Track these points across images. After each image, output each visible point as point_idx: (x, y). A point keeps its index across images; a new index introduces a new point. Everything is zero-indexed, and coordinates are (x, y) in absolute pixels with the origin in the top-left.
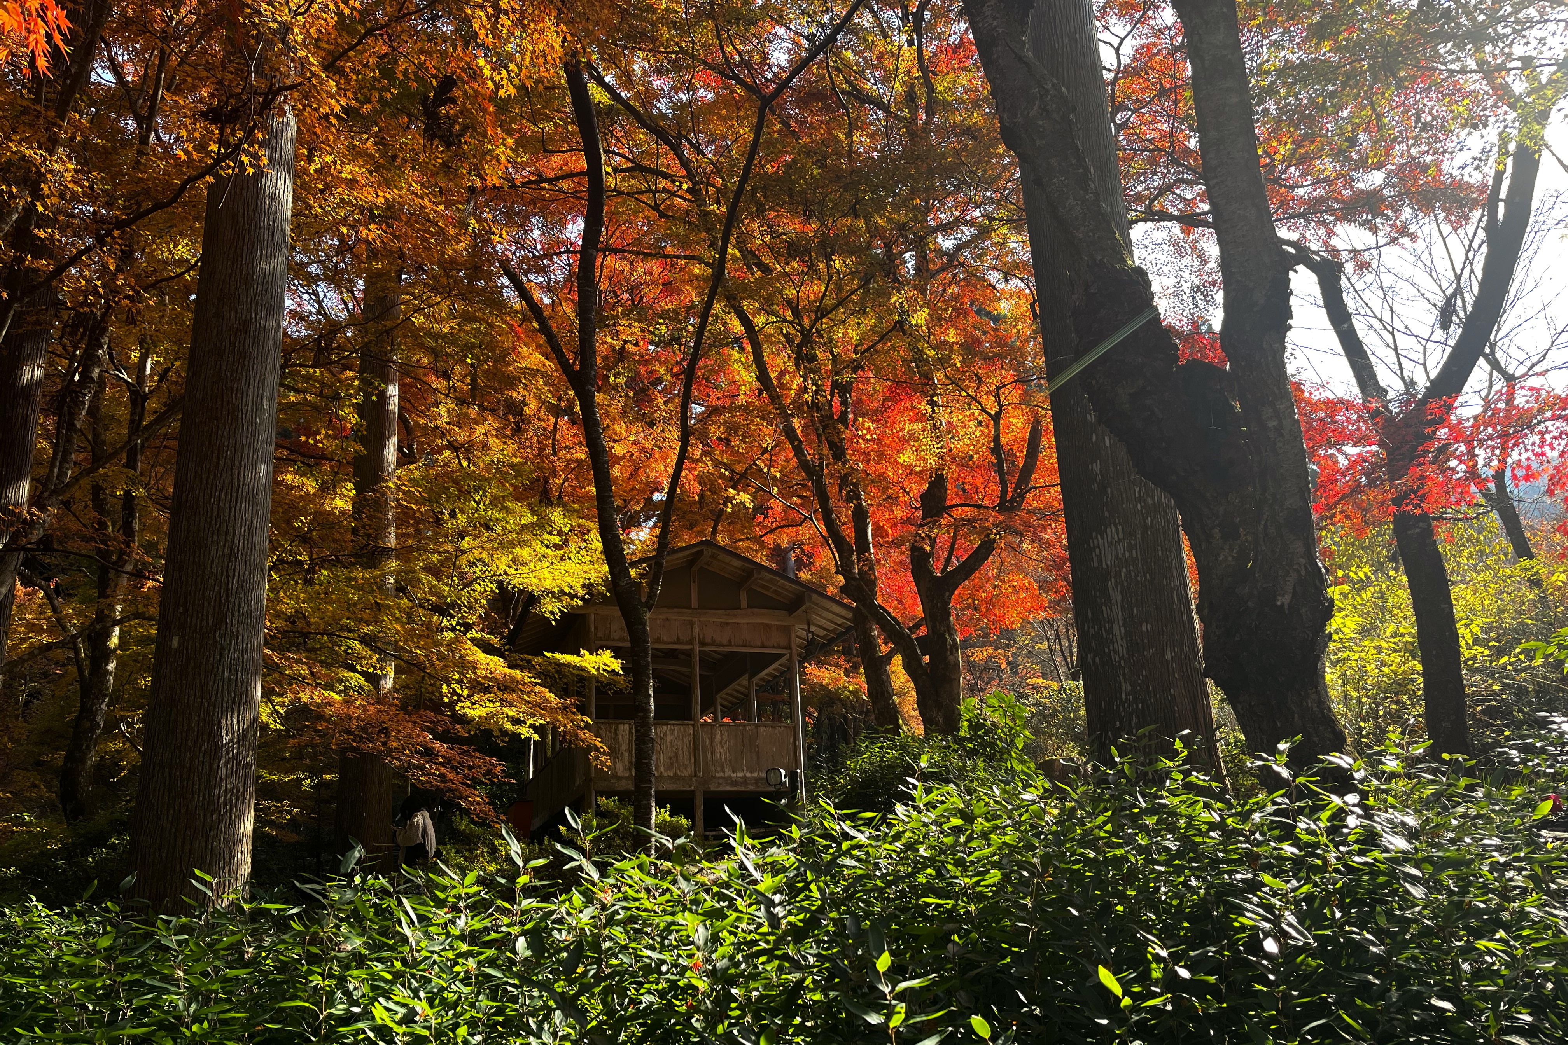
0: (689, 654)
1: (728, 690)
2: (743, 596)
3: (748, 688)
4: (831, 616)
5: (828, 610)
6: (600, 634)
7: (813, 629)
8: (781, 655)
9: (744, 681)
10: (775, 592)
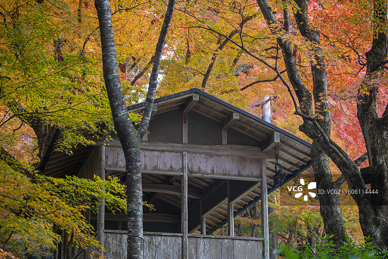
0: (179, 180)
1: (212, 211)
2: (224, 135)
3: (228, 210)
4: (295, 152)
5: (292, 147)
6: (110, 162)
7: (280, 162)
8: (254, 183)
9: (224, 204)
10: (250, 132)
